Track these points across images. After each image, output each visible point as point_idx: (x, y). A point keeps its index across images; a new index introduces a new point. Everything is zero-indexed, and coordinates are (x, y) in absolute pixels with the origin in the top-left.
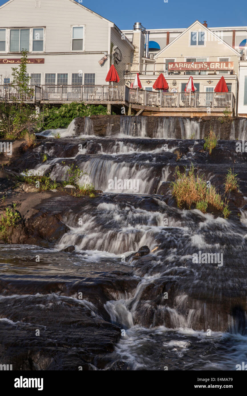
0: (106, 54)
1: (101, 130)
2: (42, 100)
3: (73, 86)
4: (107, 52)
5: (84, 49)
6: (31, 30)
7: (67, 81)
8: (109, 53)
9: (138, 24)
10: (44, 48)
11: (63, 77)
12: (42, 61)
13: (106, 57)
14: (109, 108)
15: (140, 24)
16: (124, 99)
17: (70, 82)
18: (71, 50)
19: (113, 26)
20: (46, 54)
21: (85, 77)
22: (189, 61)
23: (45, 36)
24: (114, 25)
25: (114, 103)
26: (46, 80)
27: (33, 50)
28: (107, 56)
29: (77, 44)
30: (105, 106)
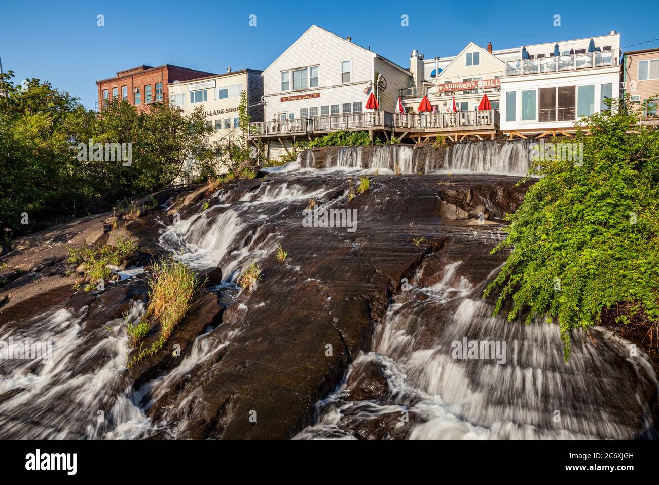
0: (370, 83)
1: (322, 162)
2: (315, 130)
3: (344, 115)
4: (371, 81)
5: (352, 80)
6: (309, 69)
7: (338, 112)
8: (373, 82)
9: (414, 51)
10: (319, 84)
11: (335, 108)
12: (318, 95)
13: (369, 86)
14: (371, 134)
15: (417, 51)
16: (383, 125)
17: (341, 112)
18: (340, 83)
19: (375, 57)
20: (321, 89)
21: (354, 106)
22: (465, 81)
23: (319, 73)
24: (377, 55)
25: (375, 128)
26: (322, 112)
27: (311, 86)
28: (371, 84)
29: (345, 76)
30: (367, 132)
